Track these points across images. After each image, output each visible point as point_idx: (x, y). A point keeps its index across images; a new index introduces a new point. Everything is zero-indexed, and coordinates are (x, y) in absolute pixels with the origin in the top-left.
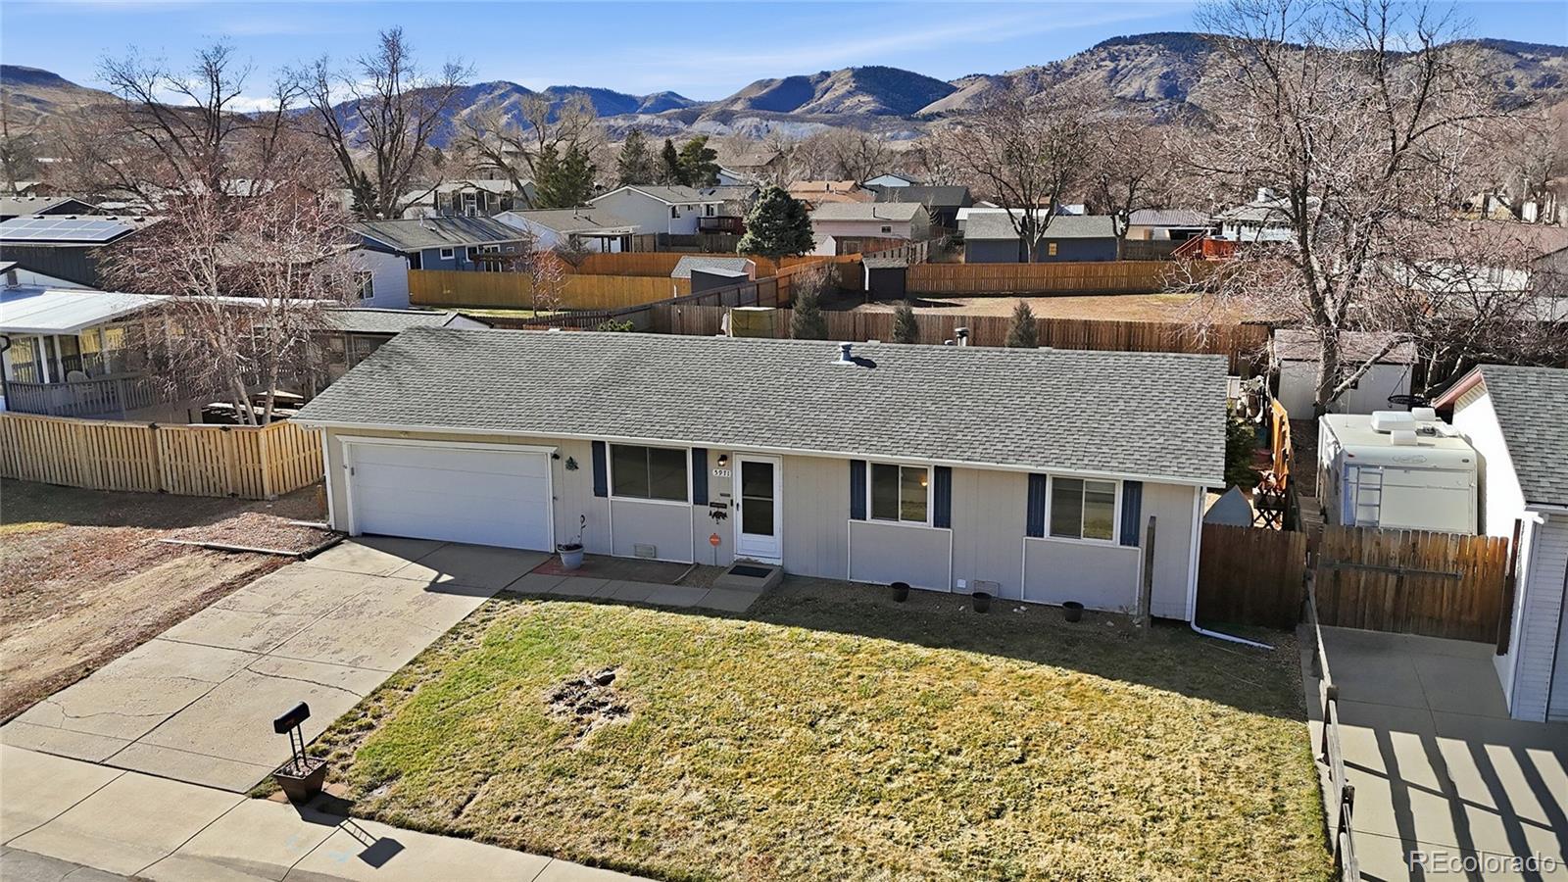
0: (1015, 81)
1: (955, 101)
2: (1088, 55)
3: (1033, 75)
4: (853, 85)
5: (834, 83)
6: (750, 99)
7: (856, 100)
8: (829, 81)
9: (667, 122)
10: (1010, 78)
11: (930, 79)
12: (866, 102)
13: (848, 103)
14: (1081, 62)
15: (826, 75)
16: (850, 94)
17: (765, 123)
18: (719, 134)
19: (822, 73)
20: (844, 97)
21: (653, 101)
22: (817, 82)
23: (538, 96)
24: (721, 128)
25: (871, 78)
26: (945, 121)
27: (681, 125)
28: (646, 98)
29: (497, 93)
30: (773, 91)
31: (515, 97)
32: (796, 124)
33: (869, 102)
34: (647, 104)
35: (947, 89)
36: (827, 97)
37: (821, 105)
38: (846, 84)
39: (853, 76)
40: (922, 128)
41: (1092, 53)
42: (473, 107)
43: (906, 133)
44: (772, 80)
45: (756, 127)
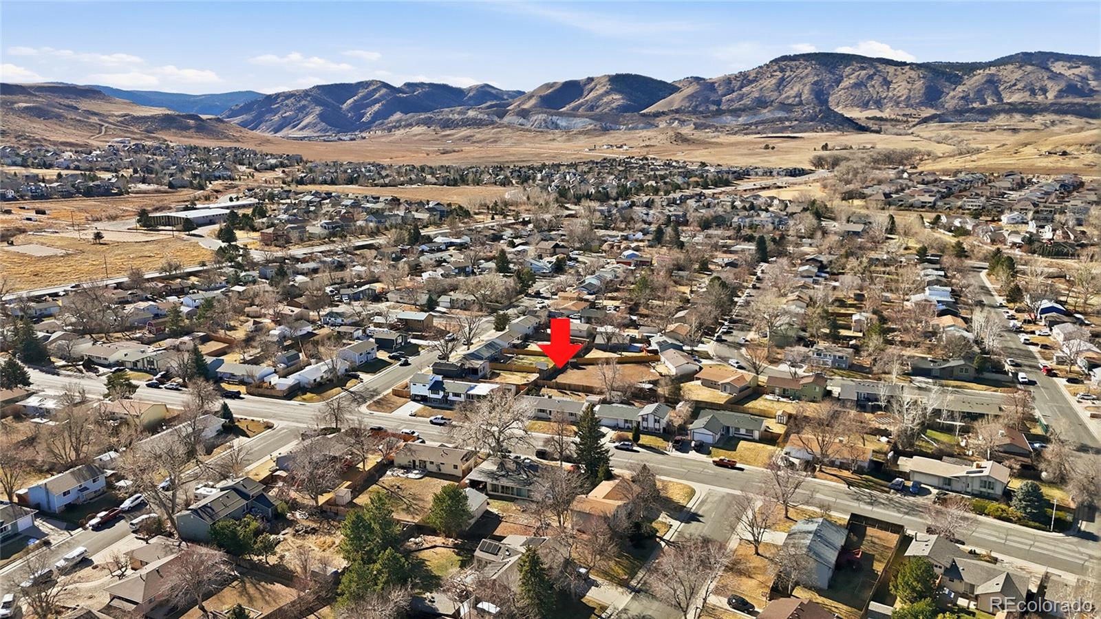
0: (716, 85)
1: (676, 100)
2: (765, 68)
3: (728, 81)
4: (609, 87)
5: (596, 85)
6: (541, 97)
7: (610, 97)
8: (593, 84)
9: (486, 116)
10: (713, 84)
11: (661, 82)
12: (617, 99)
13: (605, 100)
14: (761, 72)
15: (591, 80)
16: (607, 93)
17: (550, 118)
18: (520, 124)
19: (589, 78)
20: (603, 95)
21: (474, 92)
22: (585, 85)
23: (399, 90)
24: (522, 120)
25: (621, 82)
26: (667, 118)
27: (496, 119)
28: (470, 89)
29: (371, 88)
30: (555, 90)
31: (384, 91)
32: (571, 119)
33: (619, 99)
34: (471, 94)
35: (671, 89)
36: (592, 95)
37: (587, 101)
38: (604, 86)
39: (609, 80)
40: (652, 122)
41: (767, 66)
42: (355, 98)
43: (642, 125)
44: (555, 83)
45: (544, 120)
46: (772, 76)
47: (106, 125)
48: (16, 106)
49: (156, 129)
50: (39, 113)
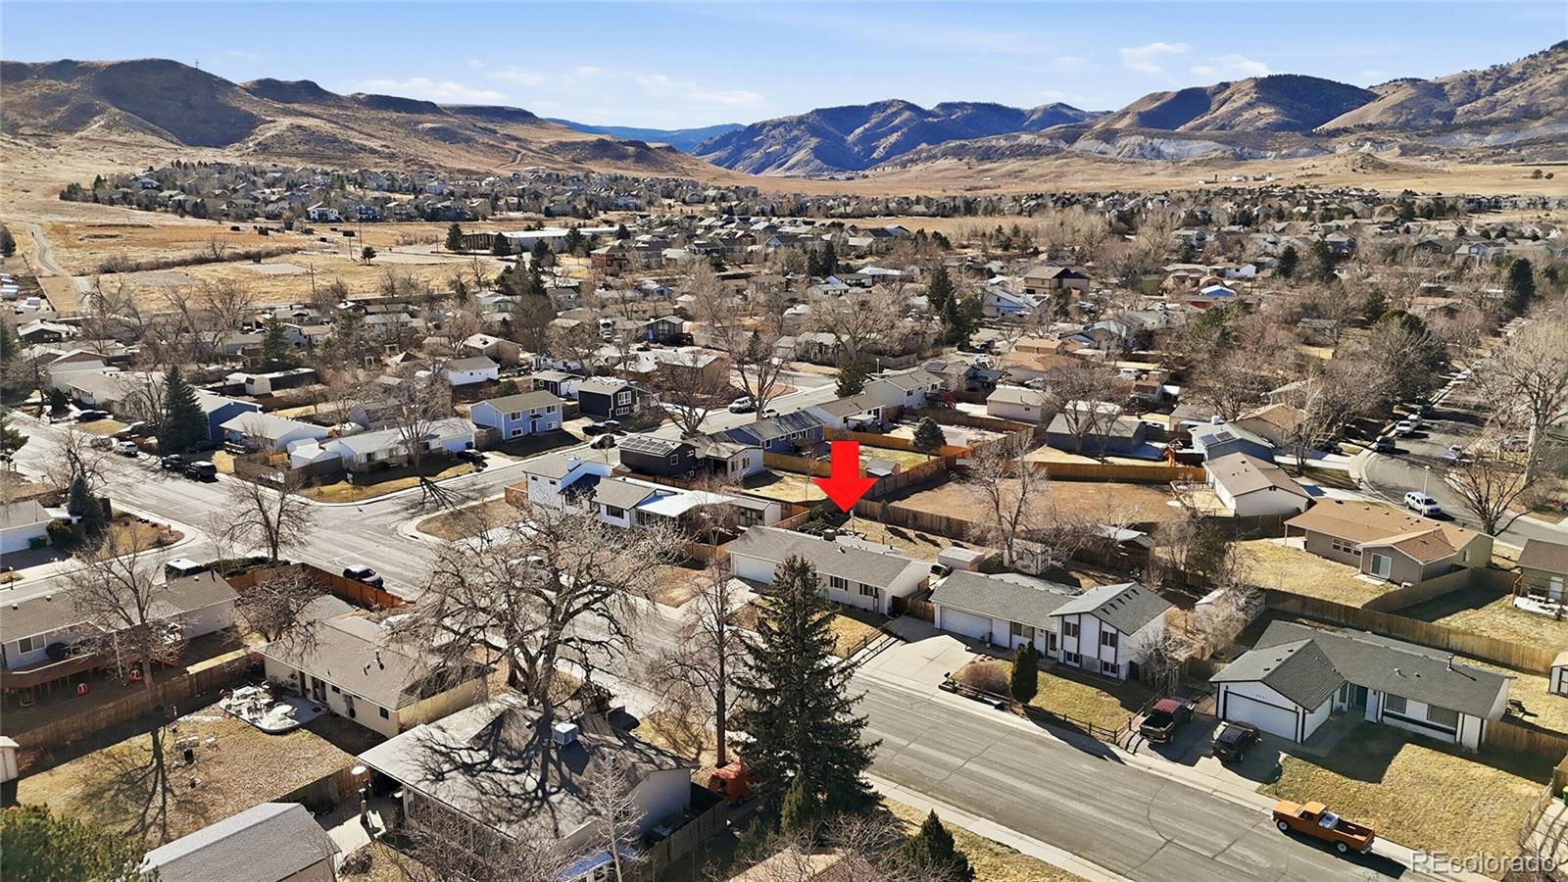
0: (1447, 88)
1: (1371, 113)
2: (1541, 58)
3: (1470, 80)
4: (1254, 96)
5: (1233, 94)
6: (1139, 114)
7: (1255, 112)
8: (1228, 92)
9: (1048, 141)
10: (1441, 85)
11: (1347, 86)
12: (1268, 114)
13: (1246, 115)
14: (1532, 64)
15: (1225, 86)
16: (1250, 105)
17: (1149, 141)
18: (1101, 153)
19: (1222, 84)
20: (1242, 109)
21: (1040, 114)
22: (1215, 94)
23: (929, 114)
24: (1103, 146)
25: (1274, 89)
26: (1352, 138)
27: (1062, 144)
28: (1033, 112)
29: (889, 111)
30: (1163, 104)
31: (907, 114)
32: (1183, 142)
33: (1270, 114)
34: (1035, 117)
35: (1365, 96)
36: (1223, 109)
37: (1216, 118)
38: (1247, 94)
39: (1256, 86)
40: (1324, 145)
41: (1547, 54)
42: (867, 126)
43: (1305, 150)
44: (1165, 93)
45: (1140, 145)
46: (1554, 70)
47: (524, 152)
48: (420, 126)
49: (585, 159)
50: (446, 136)
